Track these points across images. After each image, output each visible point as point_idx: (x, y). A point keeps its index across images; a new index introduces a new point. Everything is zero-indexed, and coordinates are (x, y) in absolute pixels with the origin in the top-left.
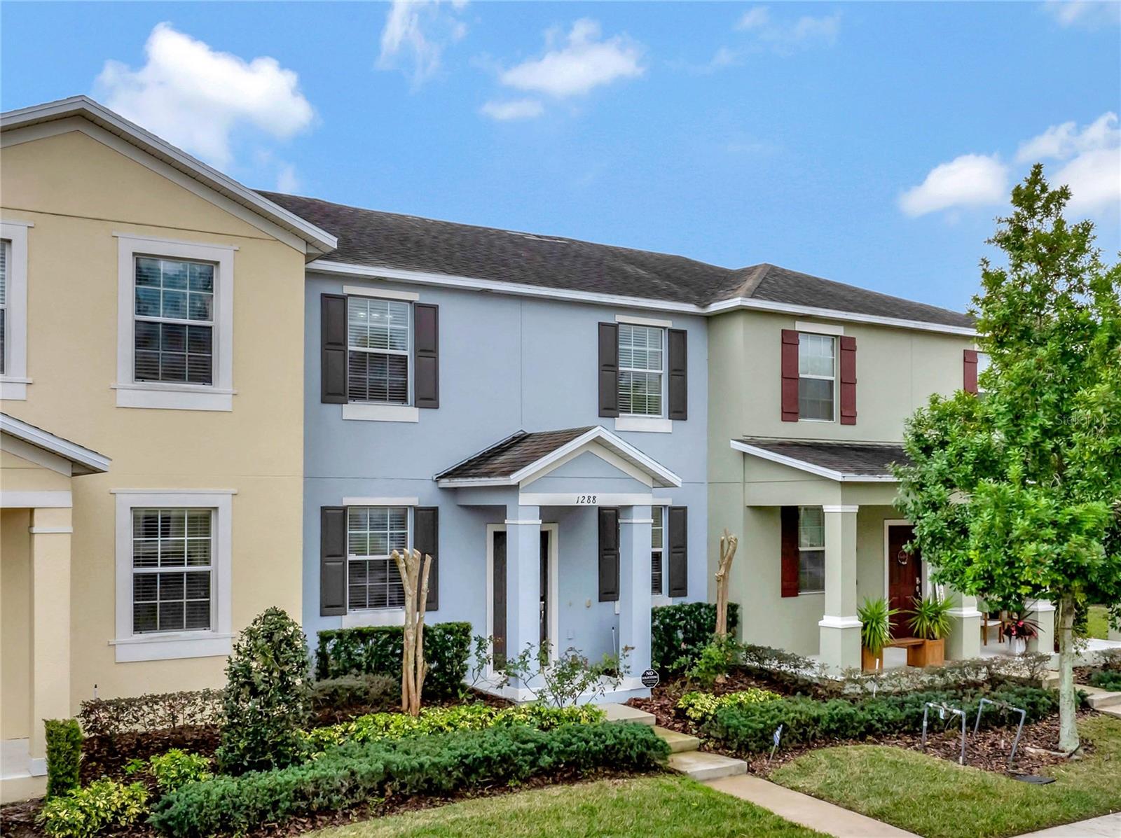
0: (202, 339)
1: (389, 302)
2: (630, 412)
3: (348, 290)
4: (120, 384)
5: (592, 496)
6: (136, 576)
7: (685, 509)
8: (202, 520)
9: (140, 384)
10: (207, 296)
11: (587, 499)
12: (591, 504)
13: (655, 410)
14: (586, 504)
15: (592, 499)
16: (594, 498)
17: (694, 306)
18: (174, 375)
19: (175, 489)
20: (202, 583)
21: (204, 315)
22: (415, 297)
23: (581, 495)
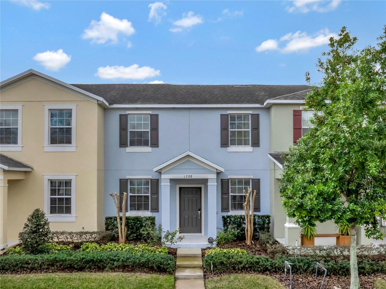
0: (69, 131)
1: (143, 115)
2: (236, 145)
3: (128, 112)
4: (45, 146)
5: (190, 175)
6: (51, 198)
7: (259, 180)
8: (68, 183)
9: (52, 145)
10: (70, 119)
11: (188, 176)
12: (190, 178)
13: (246, 143)
14: (188, 178)
15: (190, 176)
16: (191, 176)
17: (259, 105)
18: (61, 142)
19: (60, 174)
20: (68, 201)
21: (69, 124)
22: (150, 112)
23: (186, 175)
